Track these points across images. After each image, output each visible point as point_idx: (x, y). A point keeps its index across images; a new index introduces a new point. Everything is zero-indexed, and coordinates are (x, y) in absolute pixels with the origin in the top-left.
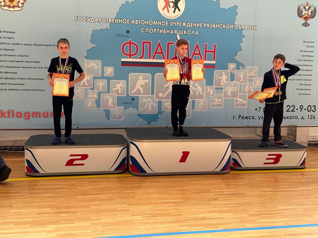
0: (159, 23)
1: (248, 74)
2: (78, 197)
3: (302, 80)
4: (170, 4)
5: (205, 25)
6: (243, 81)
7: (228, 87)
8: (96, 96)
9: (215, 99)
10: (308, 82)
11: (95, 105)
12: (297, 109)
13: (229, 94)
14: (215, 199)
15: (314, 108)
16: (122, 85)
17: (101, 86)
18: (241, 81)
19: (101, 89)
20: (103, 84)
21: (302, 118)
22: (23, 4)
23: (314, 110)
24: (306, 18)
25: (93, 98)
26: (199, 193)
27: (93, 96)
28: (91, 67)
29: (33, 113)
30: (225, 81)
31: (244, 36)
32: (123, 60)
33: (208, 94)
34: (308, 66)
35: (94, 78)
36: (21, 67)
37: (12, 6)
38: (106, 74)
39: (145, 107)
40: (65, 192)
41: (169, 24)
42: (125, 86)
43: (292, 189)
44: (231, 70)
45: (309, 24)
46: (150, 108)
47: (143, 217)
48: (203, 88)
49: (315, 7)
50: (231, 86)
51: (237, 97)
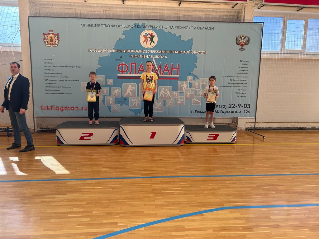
3: (240, 87)
4: (148, 39)
5: (171, 52)
6: (198, 88)
8: (102, 97)
9: (179, 100)
10: (244, 88)
12: (237, 106)
13: (188, 96)
16: (118, 90)
17: (105, 91)
18: (196, 88)
19: (105, 93)
20: (107, 90)
24: (242, 45)
28: (99, 79)
29: (65, 108)
31: (198, 59)
32: (118, 75)
33: (174, 96)
34: (244, 77)
36: (58, 80)
37: (52, 44)
38: (108, 84)
39: (133, 104)
42: (120, 91)
44: (189, 81)
45: (244, 49)
46: (136, 105)
49: (249, 37)
50: (189, 91)
51: (194, 98)
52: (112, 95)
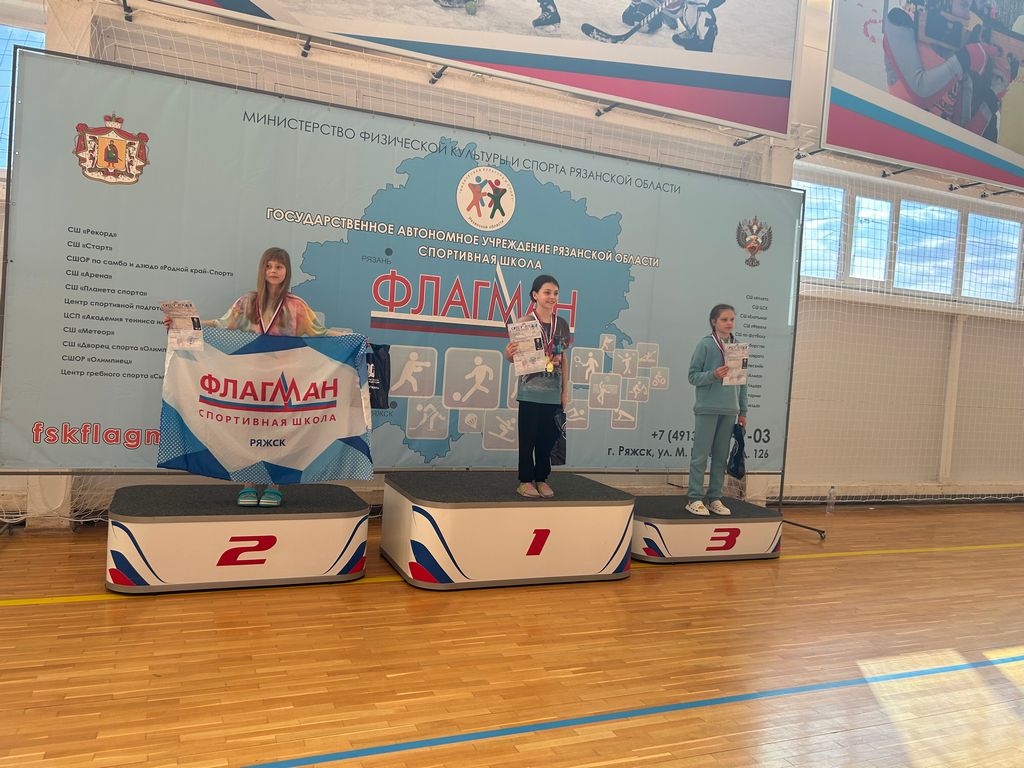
0: (458, 238)
1: (640, 358)
4: (483, 198)
5: (555, 249)
6: (630, 373)
7: (599, 383)
9: (571, 410)
13: (601, 399)
15: (767, 435)
18: (624, 373)
22: (139, 168)
23: (766, 439)
30: (593, 372)
32: (375, 314)
37: (111, 171)
39: (421, 423)
41: (481, 241)
44: (605, 349)
45: (758, 262)
46: (432, 425)
50: (605, 383)
51: (617, 407)
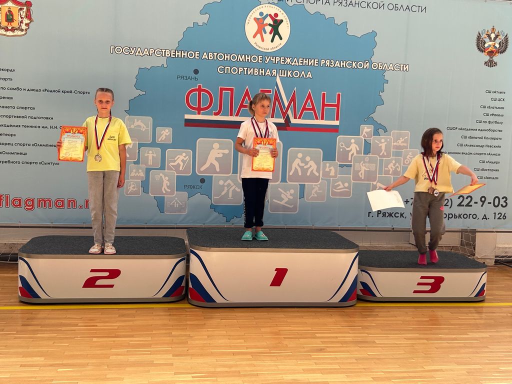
0: (247, 58)
1: (394, 143)
2: (95, 339)
3: (485, 154)
4: (265, 27)
5: (323, 62)
6: (385, 154)
7: (360, 163)
8: (142, 174)
9: (338, 183)
10: (494, 159)
11: (141, 189)
12: (476, 203)
13: (362, 175)
14: (321, 350)
15: (505, 202)
16: (185, 157)
17: (150, 158)
18: (381, 154)
19: (150, 163)
20: (155, 155)
21: (485, 217)
22: (27, 25)
23: (504, 204)
24: (491, 54)
25: (137, 177)
26: (297, 338)
27: (137, 173)
28: (135, 127)
29: (40, 201)
30: (355, 154)
31: (387, 82)
32: (187, 117)
33: (326, 174)
34: (493, 131)
35: (140, 145)
36: (21, 126)
37: (10, 28)
38: (159, 140)
39: (223, 194)
40: (75, 330)
41: (264, 60)
42: (190, 159)
43: (454, 336)
44: (364, 136)
45: (496, 63)
46: (230, 195)
47: (193, 377)
48: (318, 164)
49: (506, 36)
50: (365, 162)
51: (374, 181)
52: (170, 169)
